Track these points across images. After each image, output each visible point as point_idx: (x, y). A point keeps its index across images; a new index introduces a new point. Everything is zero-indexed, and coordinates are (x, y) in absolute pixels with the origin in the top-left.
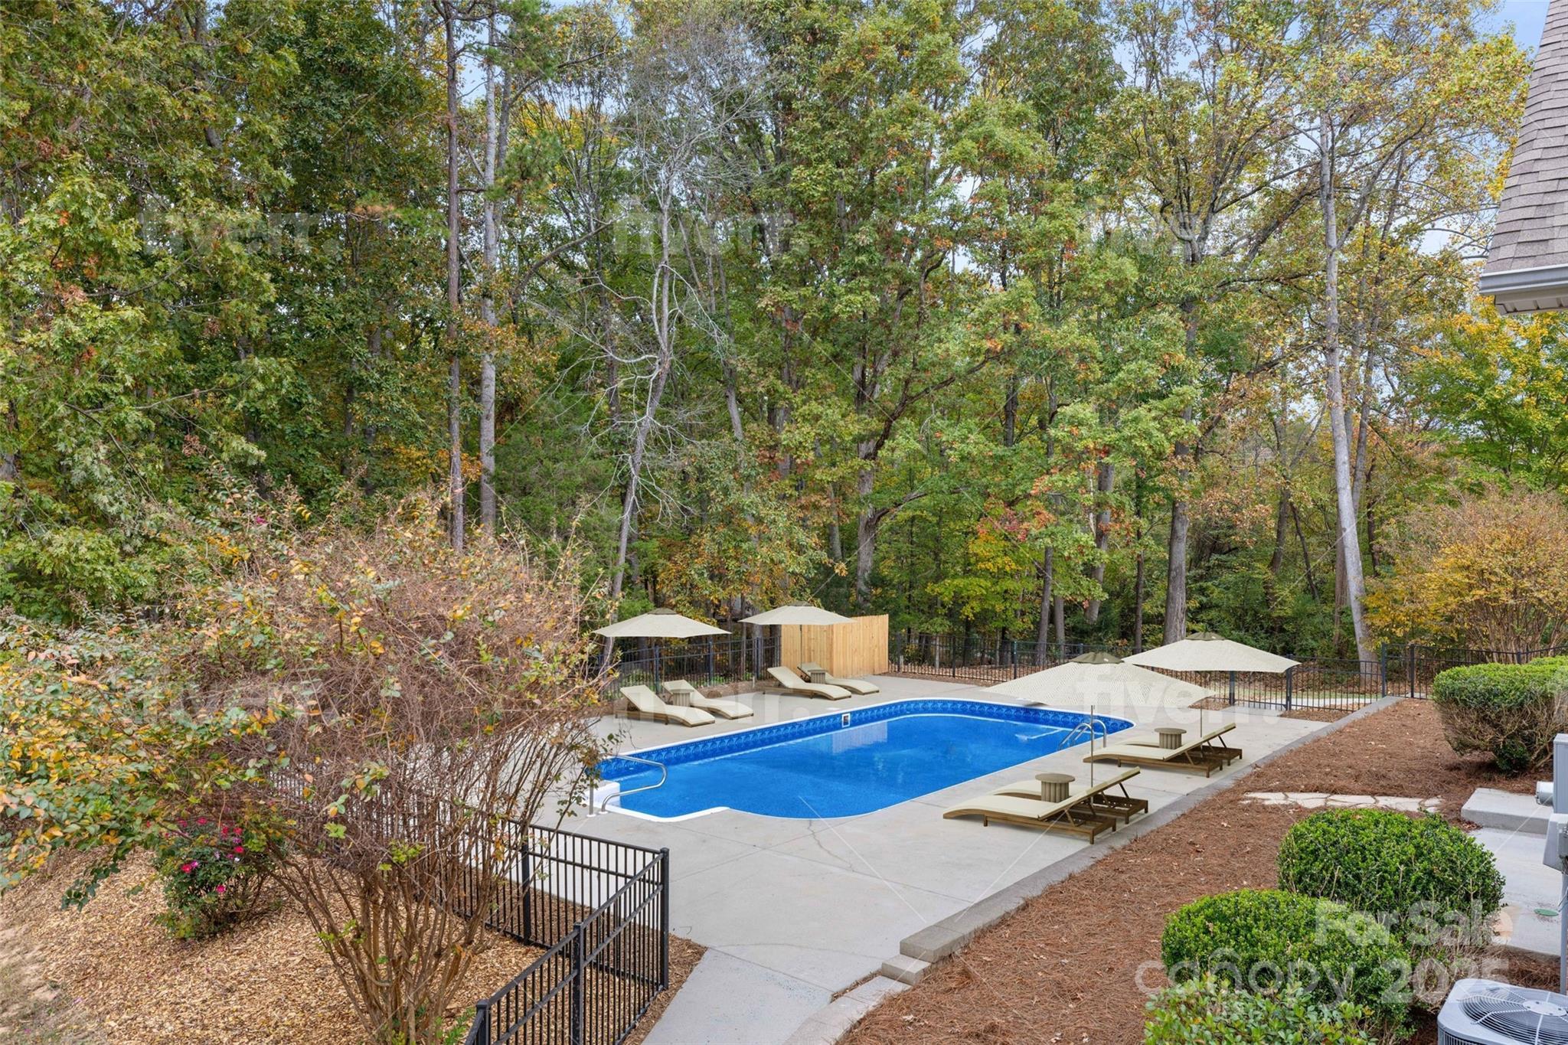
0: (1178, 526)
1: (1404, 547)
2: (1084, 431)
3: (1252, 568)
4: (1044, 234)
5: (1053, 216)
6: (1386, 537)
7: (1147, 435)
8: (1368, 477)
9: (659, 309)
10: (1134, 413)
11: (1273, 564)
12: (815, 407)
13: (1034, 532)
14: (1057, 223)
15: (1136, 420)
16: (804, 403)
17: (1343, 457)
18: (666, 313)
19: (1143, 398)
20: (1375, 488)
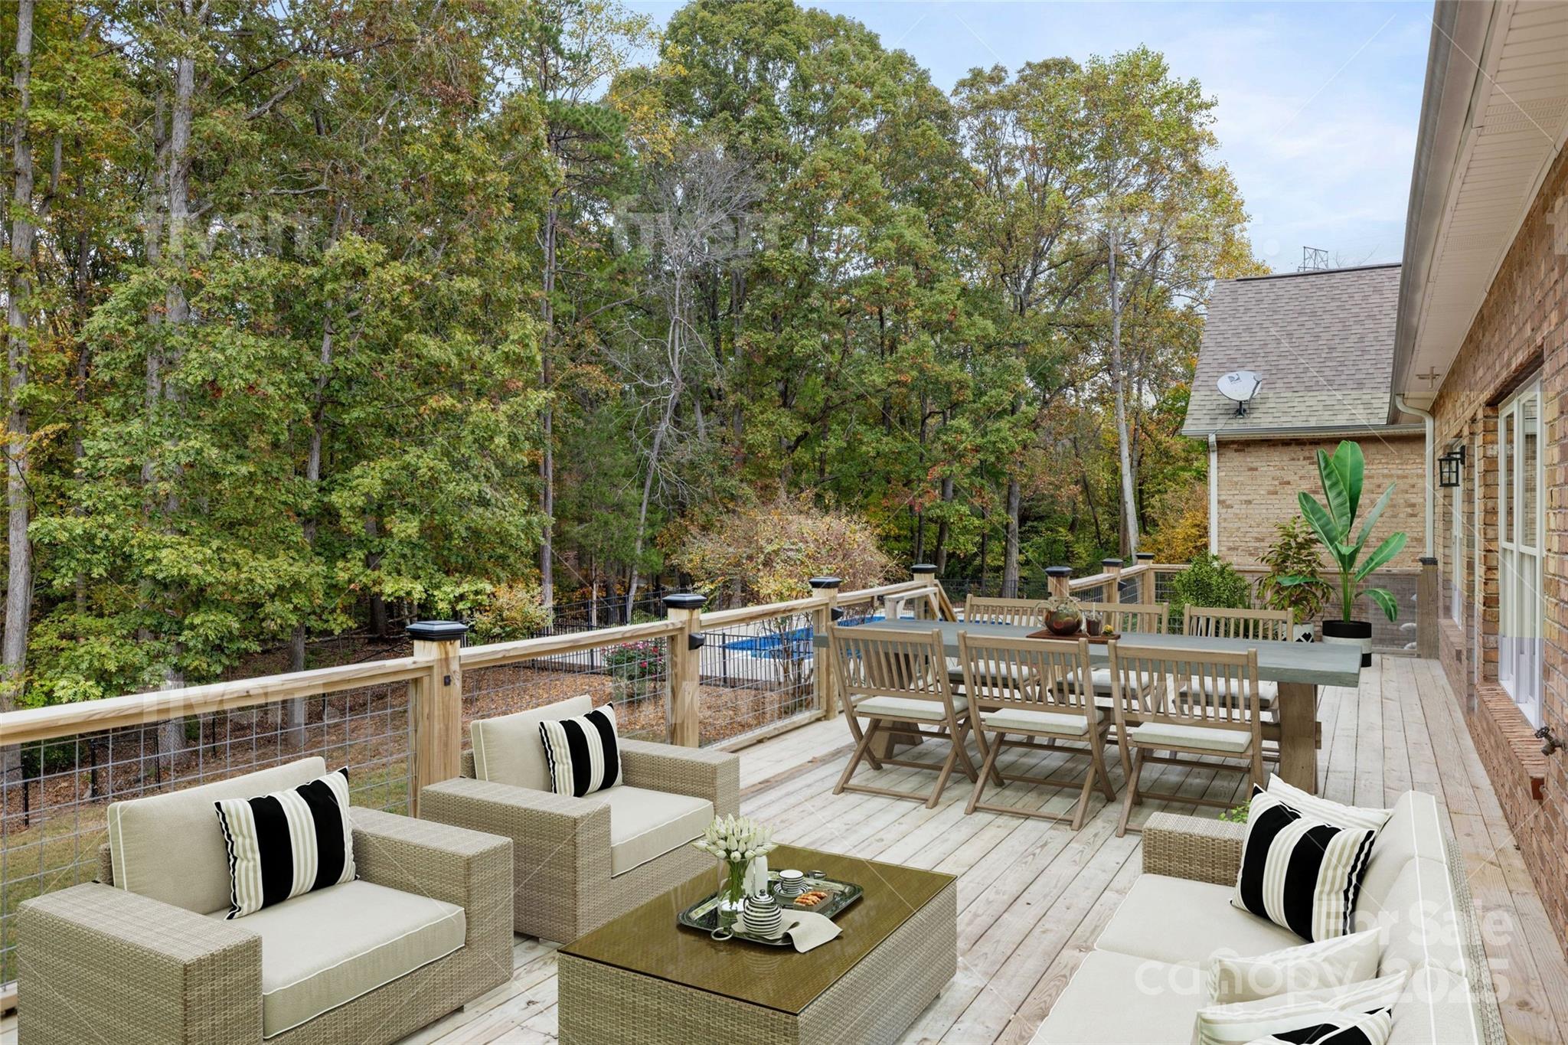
0: (1012, 500)
1: (1164, 513)
2: (964, 437)
3: (1058, 532)
4: (938, 304)
5: (942, 292)
6: (1153, 507)
7: (1004, 440)
8: (1139, 464)
9: (673, 349)
10: (997, 425)
11: (1072, 528)
12: (770, 416)
13: (927, 505)
14: (945, 297)
15: (998, 430)
16: (762, 413)
17: (1125, 452)
18: (677, 350)
19: (1000, 415)
20: (1144, 471)
